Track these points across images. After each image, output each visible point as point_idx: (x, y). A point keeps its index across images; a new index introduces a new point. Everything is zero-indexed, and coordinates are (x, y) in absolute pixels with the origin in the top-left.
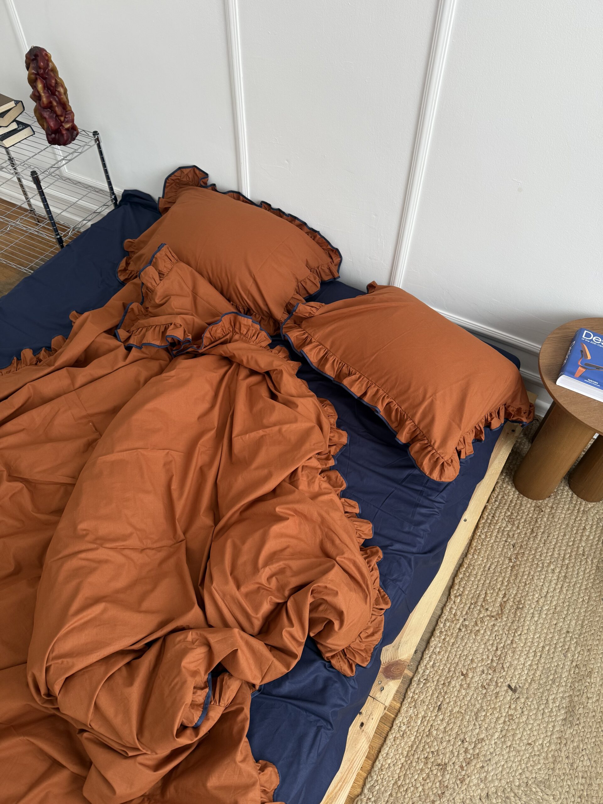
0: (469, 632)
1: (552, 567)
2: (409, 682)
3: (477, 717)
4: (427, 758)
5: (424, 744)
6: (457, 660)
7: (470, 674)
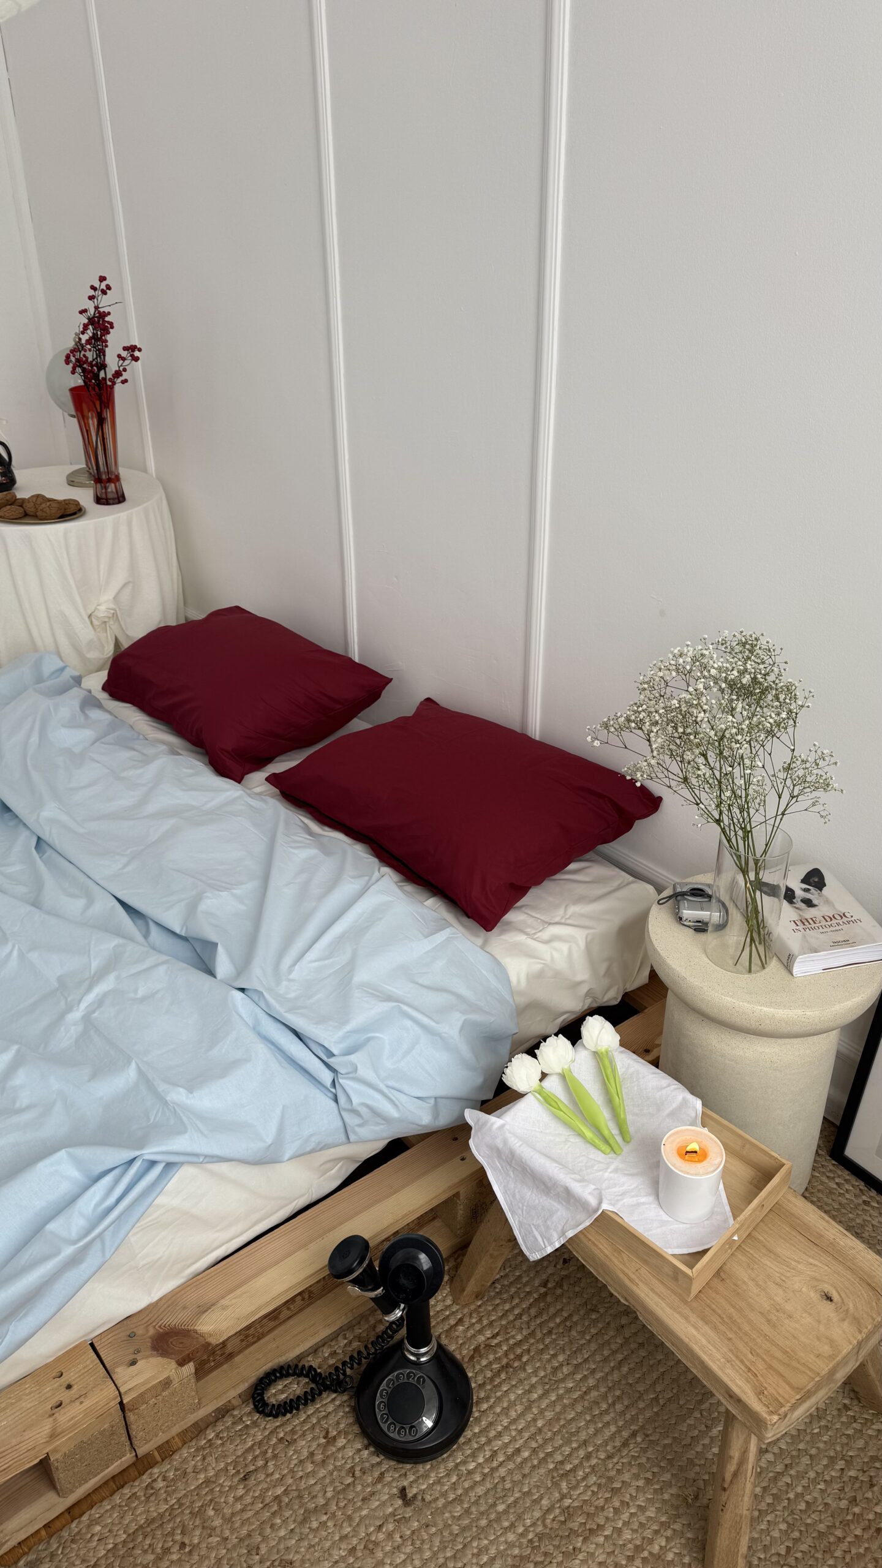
2: (223, 1412)
3: (305, 1520)
4: (166, 1551)
5: (176, 1525)
6: (331, 1408)
7: (341, 1442)
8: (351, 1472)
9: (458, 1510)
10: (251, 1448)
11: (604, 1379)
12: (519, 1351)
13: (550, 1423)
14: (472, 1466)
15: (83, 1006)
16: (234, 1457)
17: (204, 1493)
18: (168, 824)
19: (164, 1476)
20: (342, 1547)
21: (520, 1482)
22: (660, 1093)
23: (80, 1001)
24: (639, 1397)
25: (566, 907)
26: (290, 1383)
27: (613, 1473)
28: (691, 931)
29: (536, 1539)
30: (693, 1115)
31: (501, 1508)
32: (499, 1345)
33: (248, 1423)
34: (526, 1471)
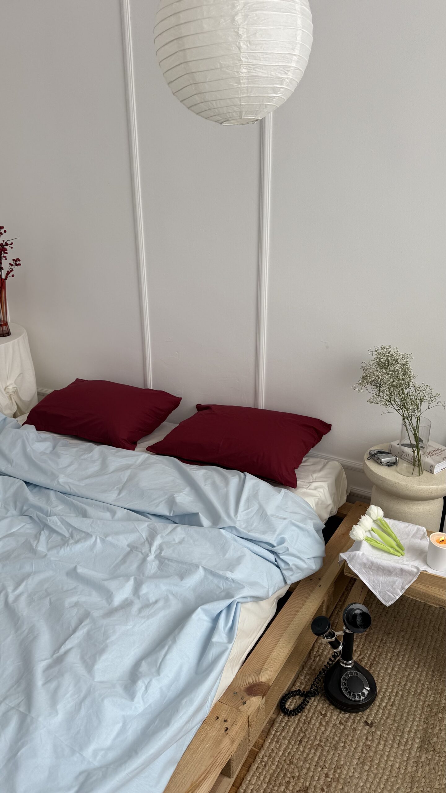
2: (272, 723)
3: (336, 748)
4: (288, 783)
5: (284, 771)
6: (315, 704)
7: (329, 715)
8: (341, 723)
9: (390, 722)
10: (294, 731)
11: (410, 656)
12: (372, 658)
13: (402, 678)
14: (384, 705)
15: (153, 552)
16: (290, 737)
17: (287, 754)
18: (128, 473)
19: (265, 755)
20: (358, 751)
21: (406, 703)
22: (407, 529)
23: (150, 551)
24: (426, 658)
25: (311, 475)
26: (292, 700)
27: (436, 687)
28: (386, 467)
29: (425, 720)
30: (422, 533)
31: (405, 715)
32: (363, 658)
33: (285, 722)
34: (405, 698)
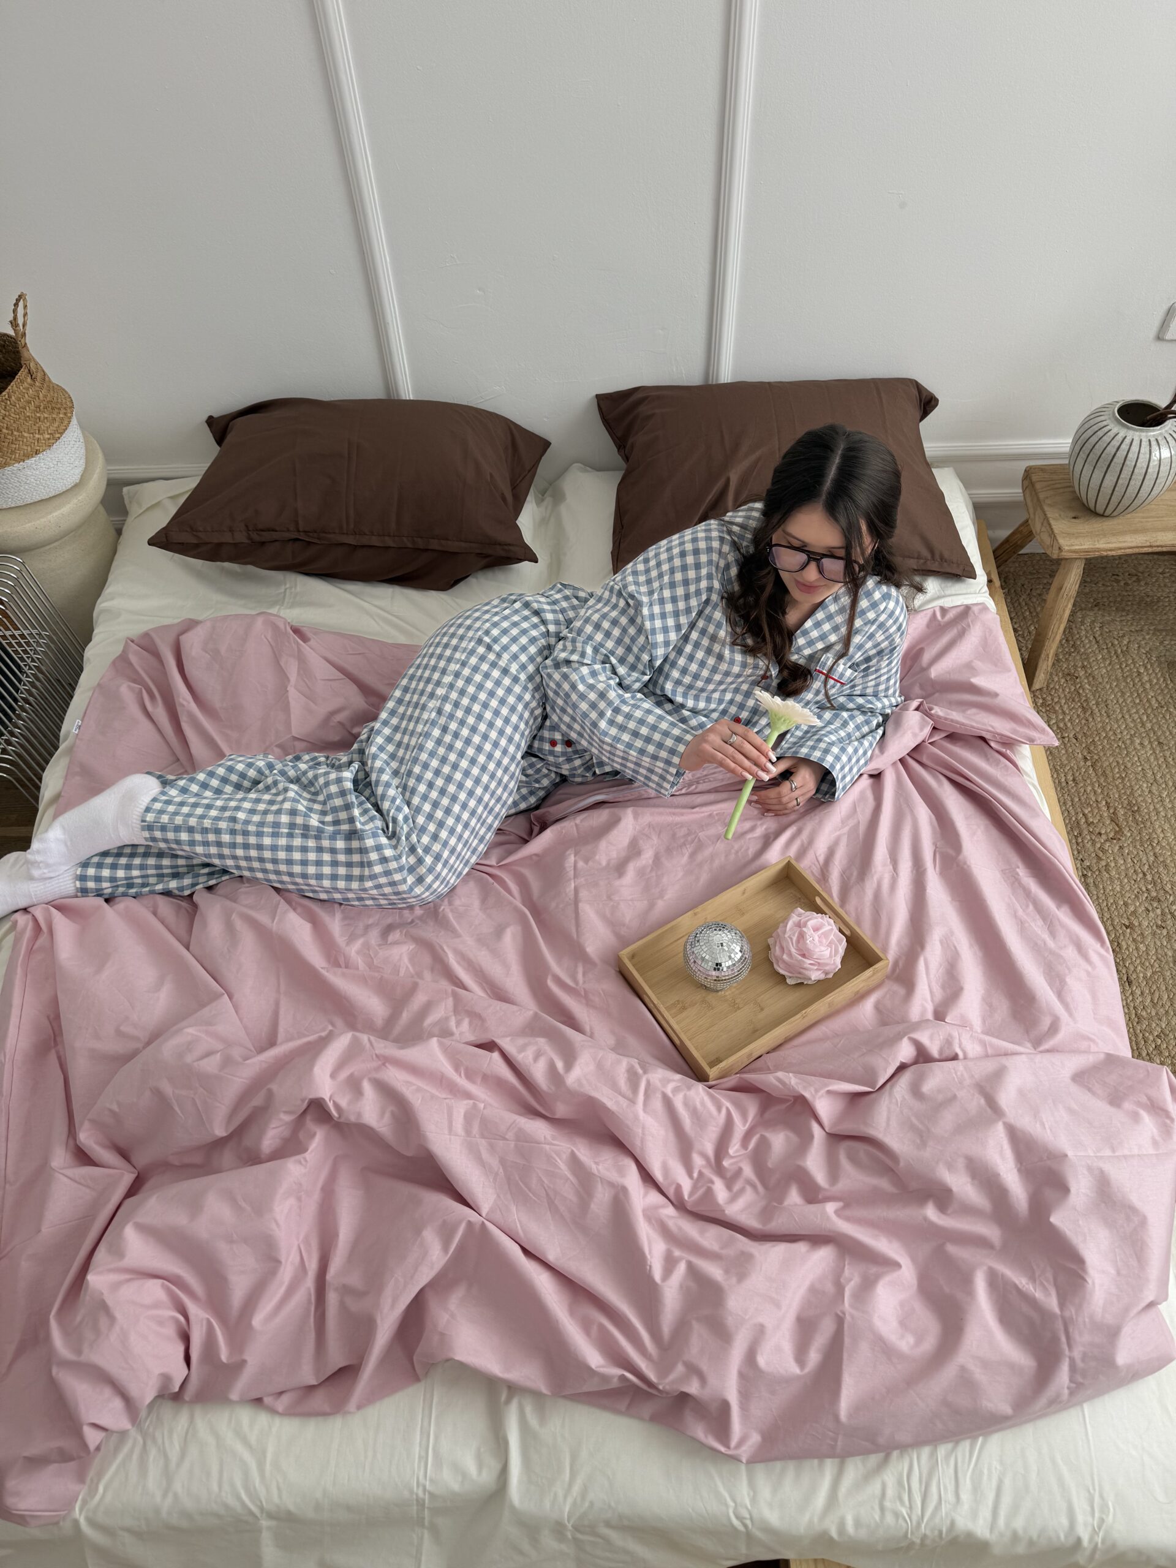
0: (1097, 873)
1: (1138, 741)
